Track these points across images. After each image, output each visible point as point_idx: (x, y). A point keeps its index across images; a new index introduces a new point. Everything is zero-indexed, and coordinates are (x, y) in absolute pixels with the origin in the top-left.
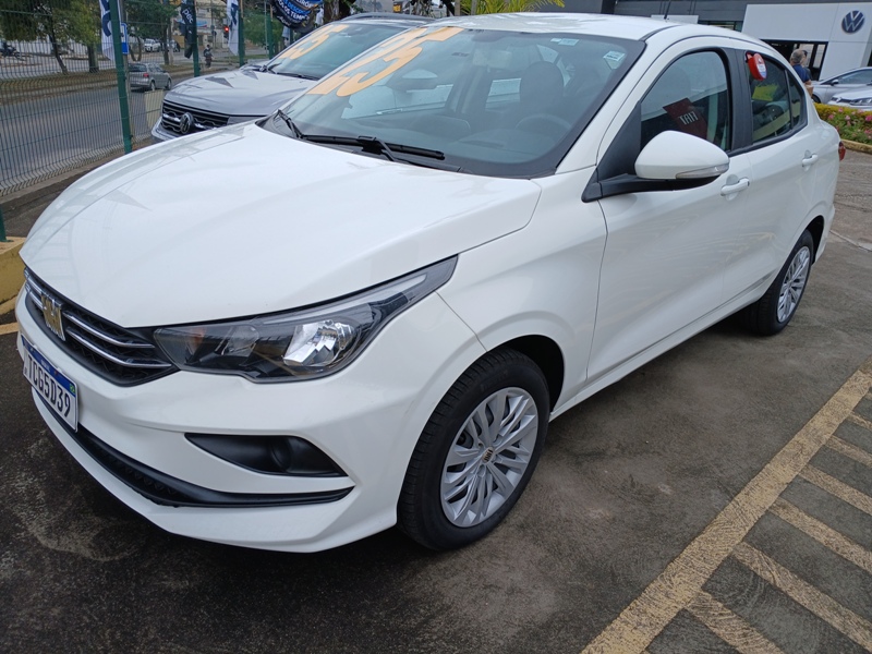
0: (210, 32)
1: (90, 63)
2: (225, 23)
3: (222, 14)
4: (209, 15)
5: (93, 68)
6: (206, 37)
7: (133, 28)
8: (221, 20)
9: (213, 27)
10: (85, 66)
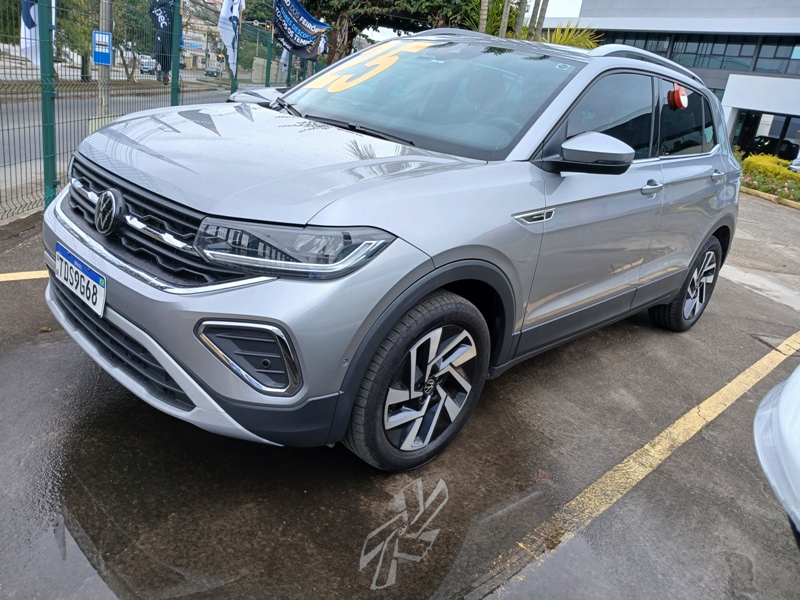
0: (204, 54)
1: (83, 73)
2: (219, 47)
3: (217, 39)
4: (205, 38)
5: (85, 78)
6: (200, 58)
7: (130, 43)
8: (216, 44)
9: (207, 50)
10: (77, 75)
